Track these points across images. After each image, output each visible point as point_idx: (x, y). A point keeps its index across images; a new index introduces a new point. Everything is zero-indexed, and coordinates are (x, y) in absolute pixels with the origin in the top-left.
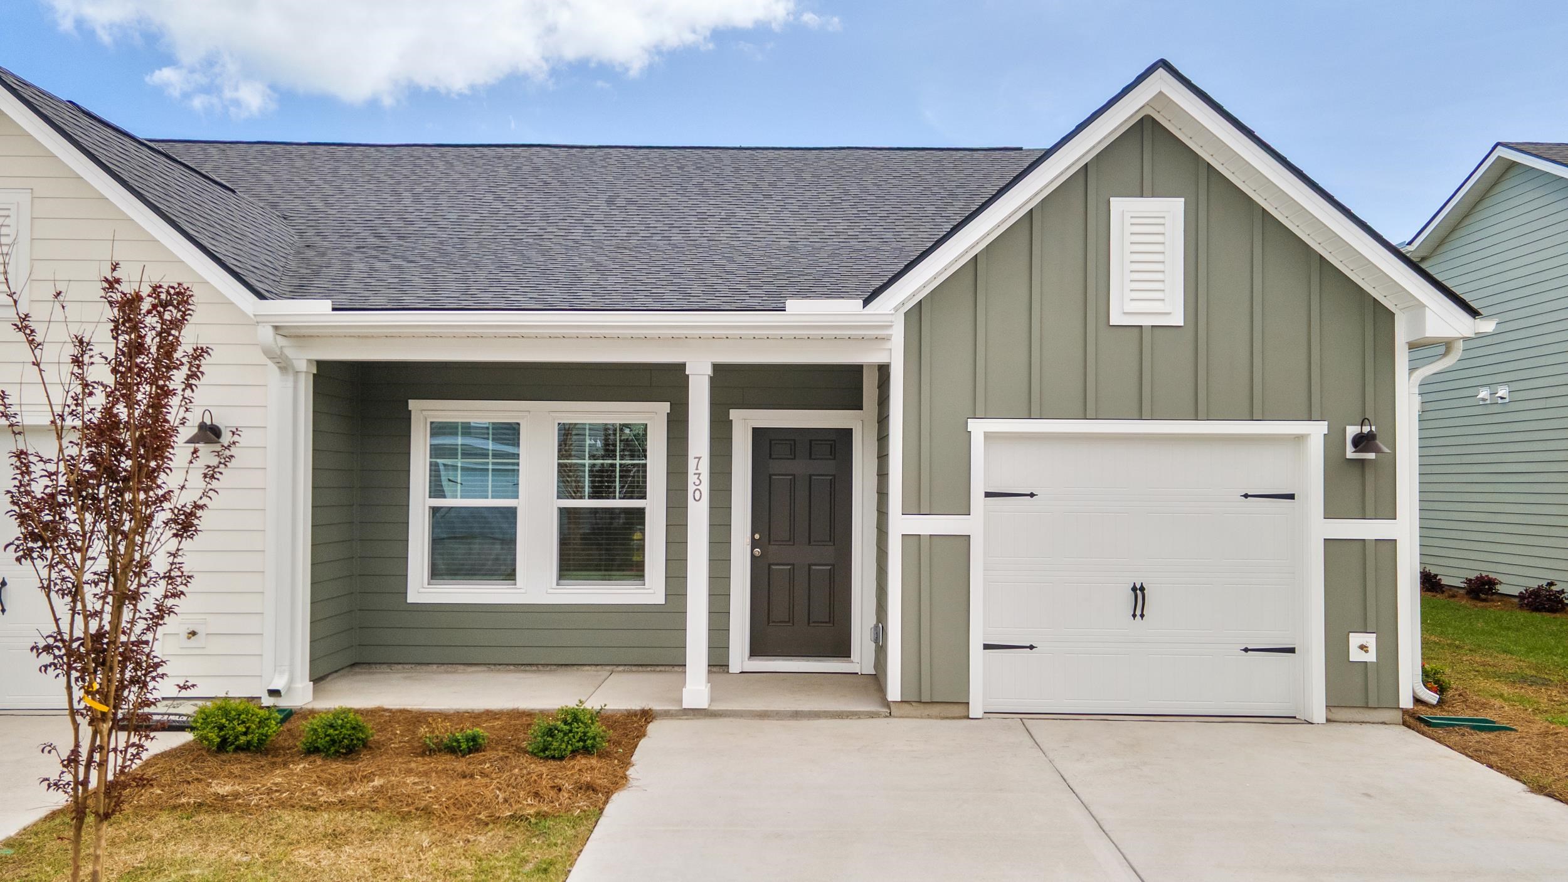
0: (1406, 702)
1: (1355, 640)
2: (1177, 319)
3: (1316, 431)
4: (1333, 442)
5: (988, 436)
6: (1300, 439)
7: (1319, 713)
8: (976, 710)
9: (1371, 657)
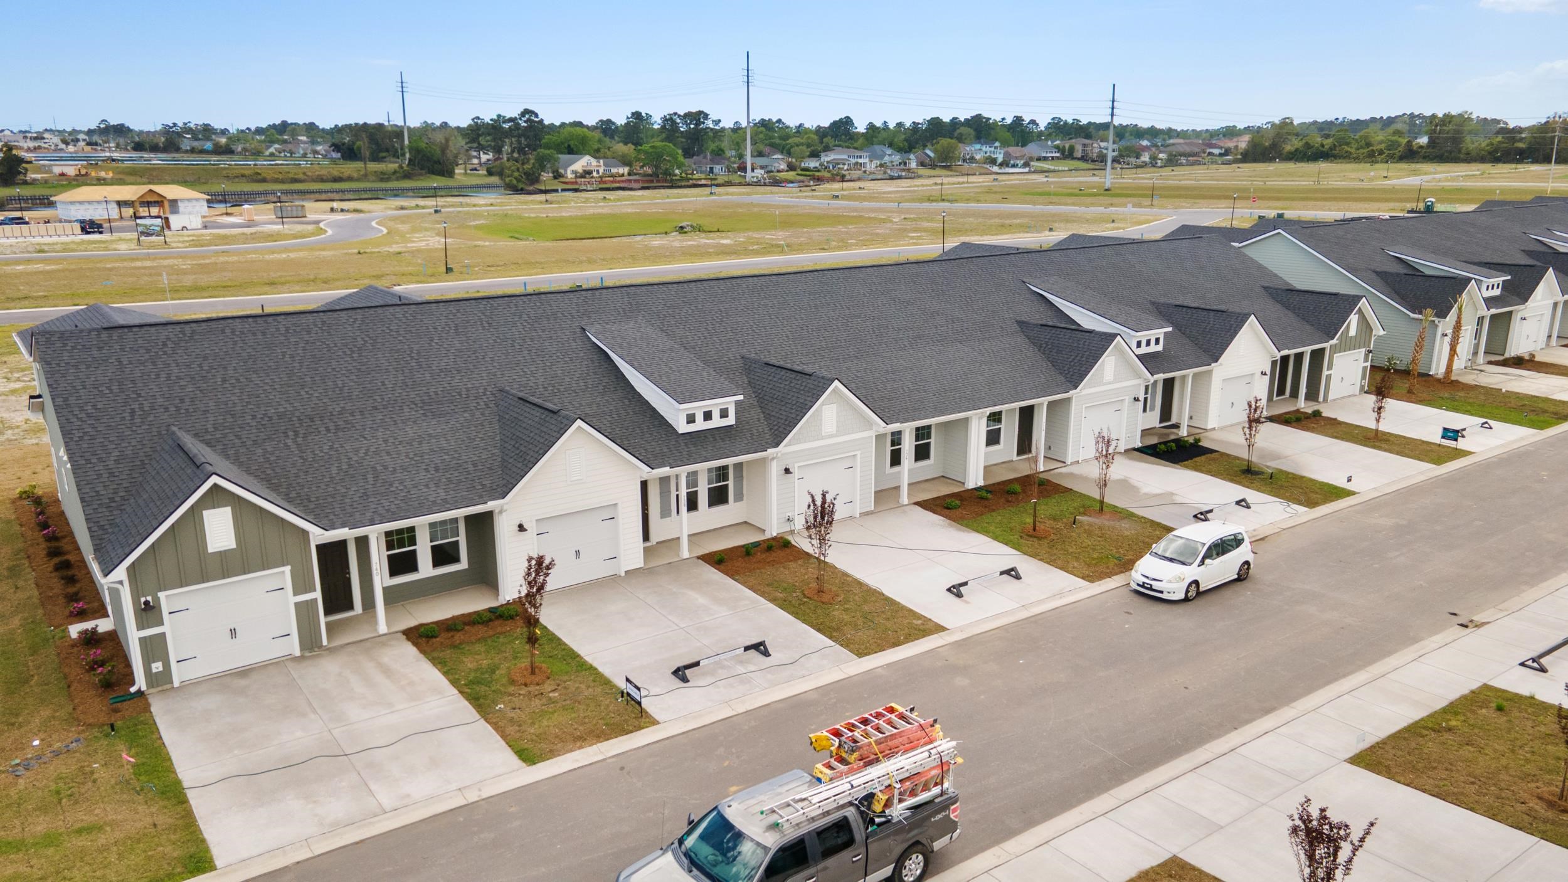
7: (1357, 393)
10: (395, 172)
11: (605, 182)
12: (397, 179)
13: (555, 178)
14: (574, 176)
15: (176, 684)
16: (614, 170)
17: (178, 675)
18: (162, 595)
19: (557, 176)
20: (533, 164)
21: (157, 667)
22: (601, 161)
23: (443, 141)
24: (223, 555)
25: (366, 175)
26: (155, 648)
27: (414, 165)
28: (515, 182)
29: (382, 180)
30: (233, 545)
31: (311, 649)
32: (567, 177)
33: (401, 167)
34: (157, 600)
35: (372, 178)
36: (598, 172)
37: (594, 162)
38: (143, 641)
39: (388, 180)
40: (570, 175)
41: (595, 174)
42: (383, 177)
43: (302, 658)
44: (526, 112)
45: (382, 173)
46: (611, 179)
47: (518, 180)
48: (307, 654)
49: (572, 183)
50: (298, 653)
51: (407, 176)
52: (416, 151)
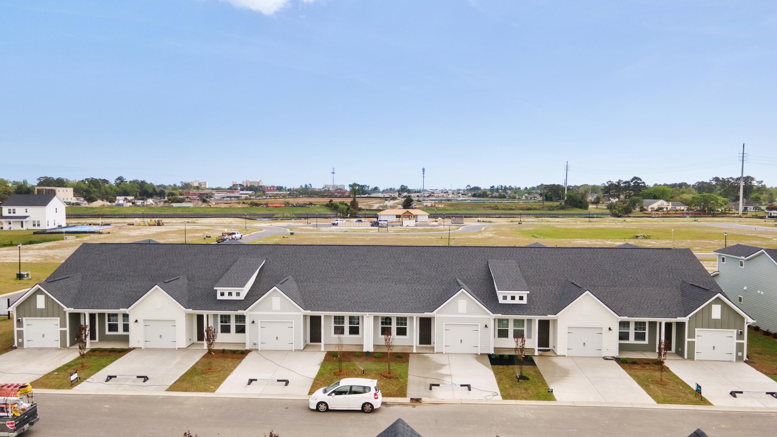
0: (745, 360)
1: (739, 353)
2: (720, 318)
3: (736, 331)
4: (737, 332)
5: (698, 330)
6: (733, 331)
7: (734, 360)
8: (695, 360)
9: (741, 355)
10: (557, 206)
11: (669, 214)
12: (557, 210)
13: (641, 211)
14: (651, 210)
15: (25, 347)
16: (678, 208)
17: (26, 345)
18: (24, 318)
19: (642, 210)
20: (629, 204)
21: (20, 340)
22: (670, 203)
23: (583, 192)
24: (41, 310)
25: (543, 208)
26: (20, 334)
27: (567, 203)
28: (617, 212)
29: (550, 210)
30: (44, 308)
31: (64, 347)
32: (648, 211)
33: (561, 204)
34: (22, 319)
35: (545, 209)
36: (667, 208)
37: (665, 203)
38: (18, 331)
39: (553, 210)
40: (650, 210)
41: (665, 210)
42: (551, 208)
43: (60, 349)
44: (635, 178)
45: (551, 207)
46: (674, 212)
47: (619, 211)
48: (62, 348)
49: (650, 214)
50: (59, 348)
51: (562, 208)
52: (569, 197)
